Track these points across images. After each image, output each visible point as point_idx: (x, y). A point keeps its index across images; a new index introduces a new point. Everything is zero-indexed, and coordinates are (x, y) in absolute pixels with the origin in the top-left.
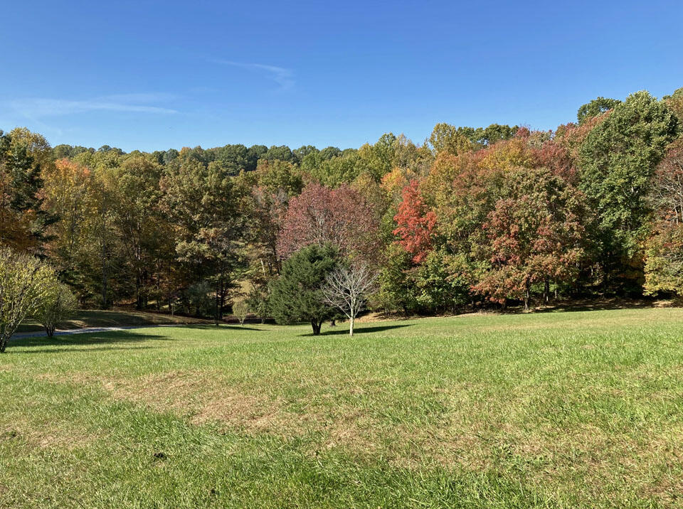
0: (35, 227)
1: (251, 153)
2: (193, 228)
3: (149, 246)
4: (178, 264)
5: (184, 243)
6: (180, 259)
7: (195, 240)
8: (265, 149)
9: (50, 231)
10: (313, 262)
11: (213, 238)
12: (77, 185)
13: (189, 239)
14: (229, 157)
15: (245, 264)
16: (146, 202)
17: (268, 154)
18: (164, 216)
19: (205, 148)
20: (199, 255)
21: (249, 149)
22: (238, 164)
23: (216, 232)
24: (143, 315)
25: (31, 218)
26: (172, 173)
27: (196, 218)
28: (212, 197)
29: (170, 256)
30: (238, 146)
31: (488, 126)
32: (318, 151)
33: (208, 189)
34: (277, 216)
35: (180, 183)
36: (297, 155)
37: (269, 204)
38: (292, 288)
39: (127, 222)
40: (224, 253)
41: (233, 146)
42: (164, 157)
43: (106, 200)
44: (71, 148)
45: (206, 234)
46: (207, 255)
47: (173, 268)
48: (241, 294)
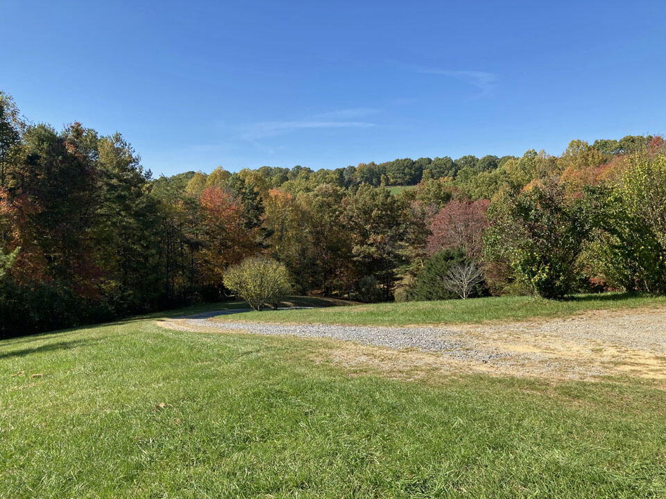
0: (259, 239)
1: (417, 165)
2: (365, 235)
3: (333, 249)
4: (355, 262)
5: (358, 247)
6: (355, 259)
7: (367, 244)
8: (430, 161)
9: (268, 242)
10: (447, 261)
11: (380, 243)
12: (283, 207)
13: (362, 243)
14: (398, 170)
15: (407, 261)
16: (332, 216)
17: (432, 165)
18: (344, 226)
19: (377, 163)
20: (369, 256)
21: (416, 161)
22: (405, 175)
23: (382, 238)
24: (330, 300)
25: (257, 233)
26: (352, 194)
27: (368, 227)
28: (380, 212)
29: (348, 256)
30: (406, 160)
31: (622, 138)
32: (478, 160)
33: (377, 206)
34: (430, 223)
35: (356, 201)
36: (459, 164)
37: (424, 214)
38: (432, 280)
39: (318, 233)
40: (389, 254)
41: (402, 160)
42: (344, 172)
43: (303, 217)
44: (271, 169)
45: (374, 240)
46: (375, 256)
47: (350, 265)
48: (402, 286)
